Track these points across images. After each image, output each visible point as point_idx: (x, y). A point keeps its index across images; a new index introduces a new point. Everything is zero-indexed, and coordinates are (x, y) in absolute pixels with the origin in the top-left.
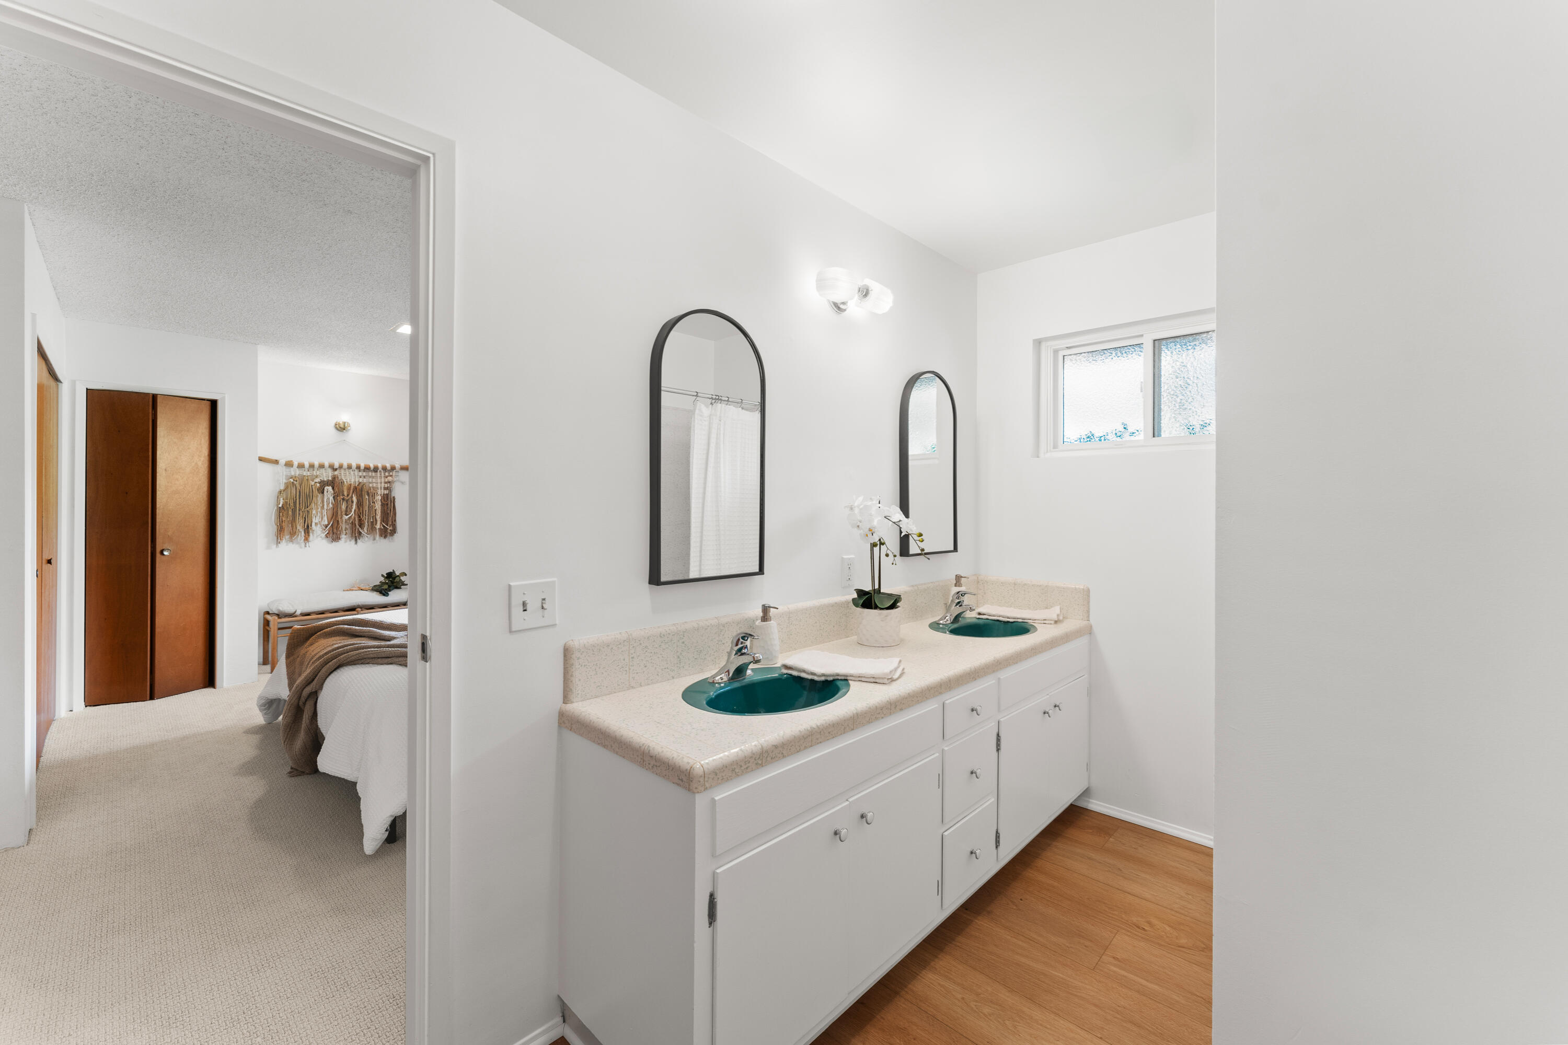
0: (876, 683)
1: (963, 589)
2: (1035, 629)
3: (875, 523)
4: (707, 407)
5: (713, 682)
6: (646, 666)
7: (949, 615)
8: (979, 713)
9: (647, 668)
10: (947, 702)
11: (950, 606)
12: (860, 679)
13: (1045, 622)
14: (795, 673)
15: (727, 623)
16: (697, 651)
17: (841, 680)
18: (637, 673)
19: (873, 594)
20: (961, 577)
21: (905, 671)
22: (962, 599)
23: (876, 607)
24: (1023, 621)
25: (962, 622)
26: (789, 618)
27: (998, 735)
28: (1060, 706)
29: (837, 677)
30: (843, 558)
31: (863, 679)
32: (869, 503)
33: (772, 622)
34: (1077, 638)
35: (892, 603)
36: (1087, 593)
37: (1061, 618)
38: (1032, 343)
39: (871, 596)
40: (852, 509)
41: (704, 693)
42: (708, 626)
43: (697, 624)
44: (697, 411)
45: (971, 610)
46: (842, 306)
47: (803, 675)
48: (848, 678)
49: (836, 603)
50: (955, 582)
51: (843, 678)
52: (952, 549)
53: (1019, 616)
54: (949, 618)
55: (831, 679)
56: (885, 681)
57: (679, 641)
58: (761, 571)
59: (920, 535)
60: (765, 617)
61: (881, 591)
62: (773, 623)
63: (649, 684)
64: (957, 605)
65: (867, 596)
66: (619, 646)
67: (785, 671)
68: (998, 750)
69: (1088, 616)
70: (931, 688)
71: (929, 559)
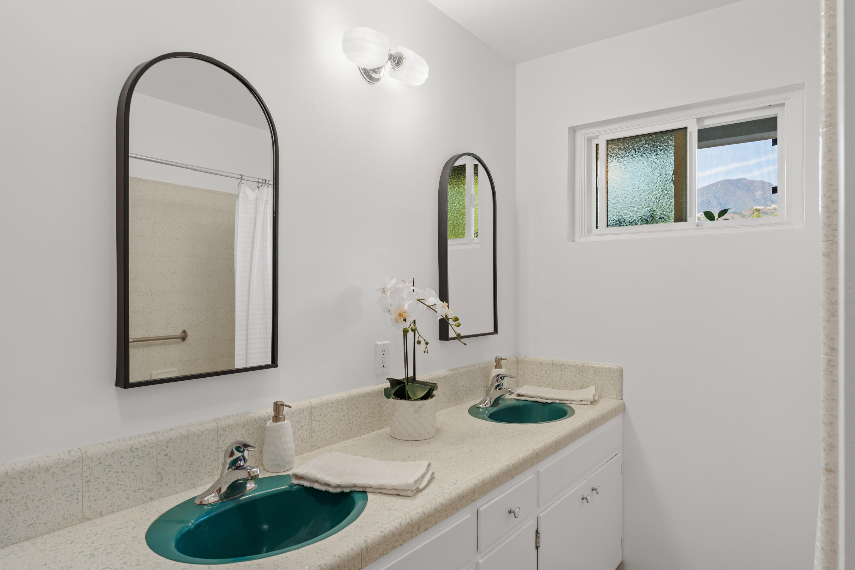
0: (399, 495)
1: (502, 371)
2: (573, 412)
3: (406, 307)
4: (253, 190)
5: (201, 503)
6: (109, 490)
7: (488, 399)
8: (516, 515)
9: (111, 492)
10: (481, 509)
11: (490, 389)
12: (380, 491)
13: (582, 403)
14: (307, 484)
15: (228, 427)
16: (187, 463)
17: (359, 492)
18: (95, 500)
19: (406, 383)
20: (501, 359)
21: (435, 475)
22: (501, 381)
23: (409, 398)
24: (561, 402)
25: (502, 404)
26: (311, 413)
27: (537, 532)
28: (598, 489)
29: (354, 489)
30: (376, 344)
31: (384, 491)
32: (401, 286)
33: (286, 421)
34: (612, 418)
35: (425, 393)
36: (620, 372)
37: (597, 398)
38: (567, 131)
39: (405, 385)
40: (384, 292)
41: (182, 522)
42: (203, 432)
43: (188, 430)
44: (241, 195)
45: (511, 393)
46: (374, 75)
47: (316, 486)
48: (367, 490)
49: (368, 393)
50: (495, 364)
51: (361, 490)
52: (493, 331)
53: (556, 397)
54: (488, 403)
55: (348, 490)
56: (409, 493)
57: (159, 453)
58: (274, 363)
59: (456, 319)
60: (277, 417)
61: (416, 380)
62: (287, 423)
63: (113, 512)
64: (496, 388)
65: (399, 386)
66: (67, 469)
67: (295, 482)
68: (537, 548)
69: (622, 395)
70: (463, 497)
71: (465, 344)
